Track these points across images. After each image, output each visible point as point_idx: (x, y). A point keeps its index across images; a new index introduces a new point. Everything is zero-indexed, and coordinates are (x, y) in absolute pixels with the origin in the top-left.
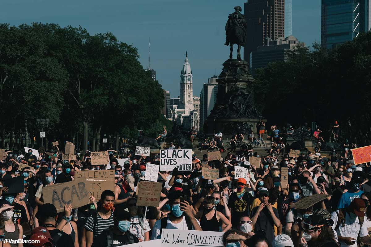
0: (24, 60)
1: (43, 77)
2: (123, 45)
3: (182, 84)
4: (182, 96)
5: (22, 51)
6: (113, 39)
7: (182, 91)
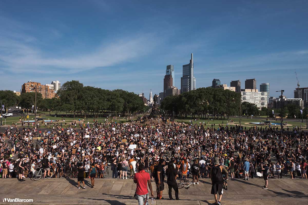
0: (115, 99)
1: (119, 102)
2: (136, 94)
3: (150, 97)
4: (150, 99)
5: (115, 97)
6: (134, 93)
7: (150, 98)
